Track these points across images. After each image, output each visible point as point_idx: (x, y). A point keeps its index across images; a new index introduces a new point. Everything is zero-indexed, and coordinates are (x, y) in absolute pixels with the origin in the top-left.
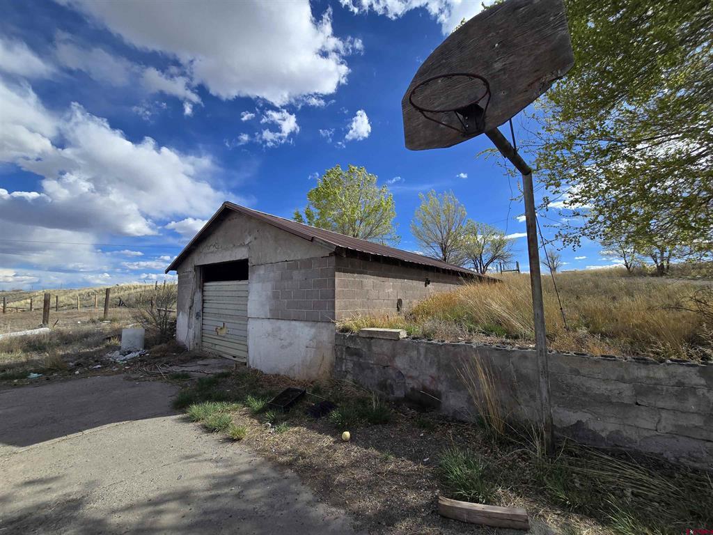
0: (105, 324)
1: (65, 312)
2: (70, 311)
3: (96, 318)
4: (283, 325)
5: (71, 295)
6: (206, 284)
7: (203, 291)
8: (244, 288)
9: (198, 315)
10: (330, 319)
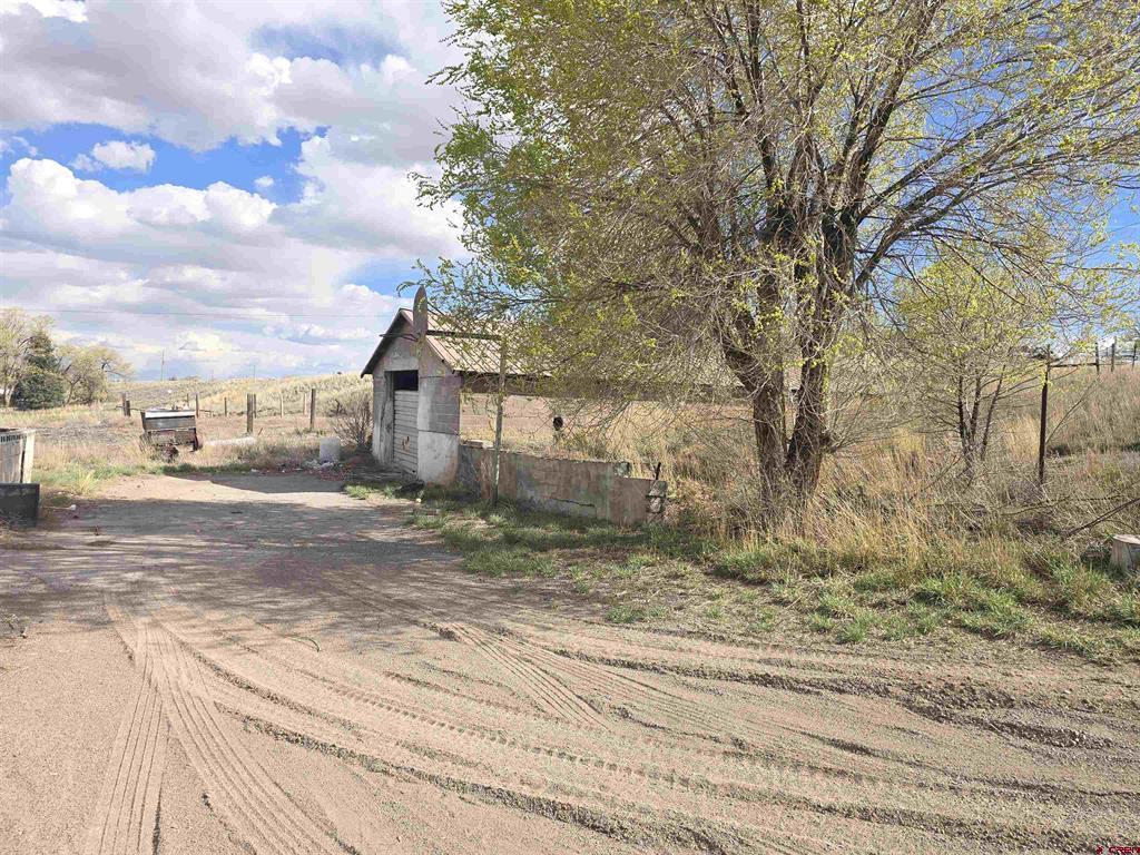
0: (310, 436)
1: (267, 420)
2: (273, 418)
3: (301, 429)
4: (436, 436)
5: (270, 390)
6: (397, 392)
7: (394, 401)
8: (414, 399)
9: (388, 427)
10: (453, 431)
